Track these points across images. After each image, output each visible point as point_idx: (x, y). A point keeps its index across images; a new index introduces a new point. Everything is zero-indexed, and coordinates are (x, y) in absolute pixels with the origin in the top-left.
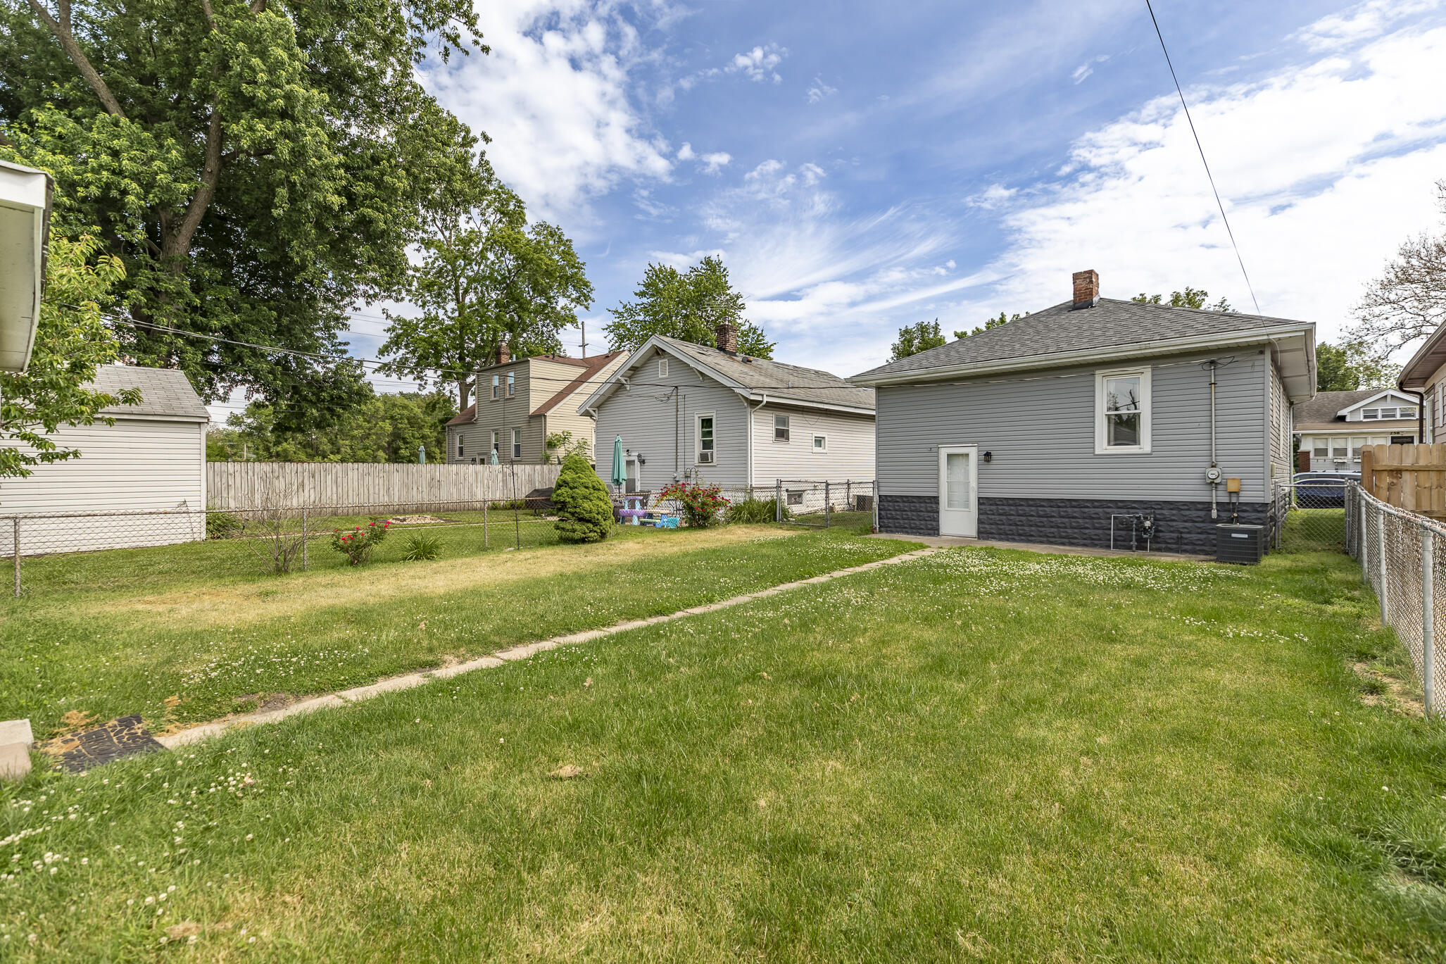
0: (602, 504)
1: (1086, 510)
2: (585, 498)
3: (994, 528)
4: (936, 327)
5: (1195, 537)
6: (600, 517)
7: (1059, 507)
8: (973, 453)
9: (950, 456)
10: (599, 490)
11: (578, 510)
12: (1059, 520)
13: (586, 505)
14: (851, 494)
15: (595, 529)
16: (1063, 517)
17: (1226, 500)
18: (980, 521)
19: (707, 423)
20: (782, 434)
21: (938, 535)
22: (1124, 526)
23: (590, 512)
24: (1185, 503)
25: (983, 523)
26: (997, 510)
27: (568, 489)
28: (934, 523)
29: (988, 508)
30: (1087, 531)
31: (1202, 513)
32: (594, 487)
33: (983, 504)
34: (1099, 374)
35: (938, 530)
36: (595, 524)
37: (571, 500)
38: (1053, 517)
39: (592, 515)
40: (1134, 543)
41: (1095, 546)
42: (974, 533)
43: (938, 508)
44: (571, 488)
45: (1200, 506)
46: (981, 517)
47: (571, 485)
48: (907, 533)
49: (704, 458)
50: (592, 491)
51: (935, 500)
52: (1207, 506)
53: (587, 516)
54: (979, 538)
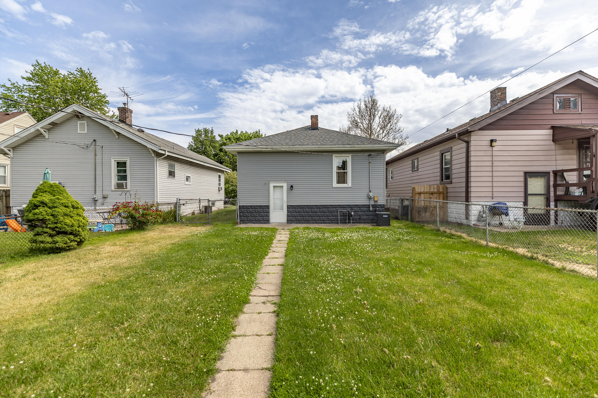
0: (81, 219)
1: (330, 209)
2: (66, 215)
3: (294, 219)
4: (212, 132)
5: (364, 217)
6: (80, 229)
7: (320, 208)
8: (285, 185)
9: (274, 187)
10: (77, 208)
11: (59, 225)
12: (320, 214)
13: (68, 221)
14: (201, 206)
15: (76, 239)
16: (321, 212)
17: (374, 204)
18: (288, 216)
19: (121, 165)
20: (172, 174)
21: (269, 223)
22: (343, 215)
23: (72, 226)
24: (362, 205)
25: (289, 216)
26: (295, 210)
27: (46, 209)
28: (267, 218)
29: (291, 210)
30: (330, 217)
31: (367, 209)
32: (73, 207)
33: (289, 208)
34: (334, 156)
35: (269, 221)
36: (76, 235)
37: (51, 217)
38: (318, 212)
39: (74, 228)
40: (347, 221)
41: (333, 223)
42: (285, 221)
43: (269, 211)
44: (50, 208)
45: (366, 206)
46: (288, 214)
47: (51, 205)
48: (254, 223)
49: (120, 186)
50: (72, 209)
51: (268, 207)
52: (368, 206)
53: (69, 229)
54: (287, 223)
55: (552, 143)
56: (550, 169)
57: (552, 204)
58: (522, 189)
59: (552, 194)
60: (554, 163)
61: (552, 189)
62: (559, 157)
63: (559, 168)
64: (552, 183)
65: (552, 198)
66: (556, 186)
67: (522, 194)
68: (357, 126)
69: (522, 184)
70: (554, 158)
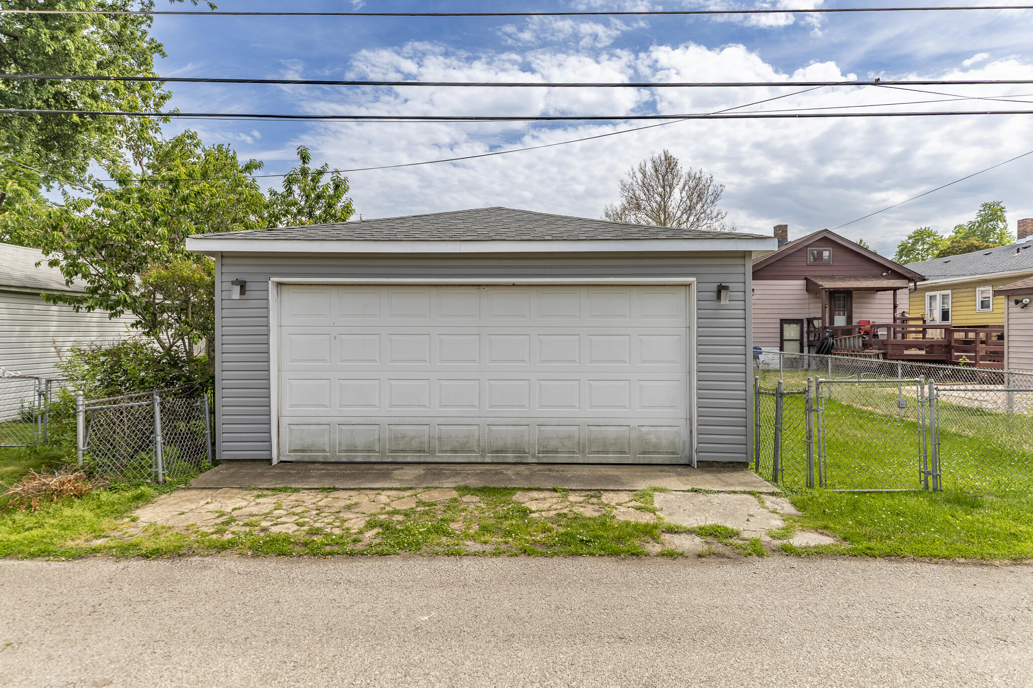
55: (806, 293)
56: (804, 317)
57: (806, 349)
58: (779, 335)
59: (805, 340)
60: (807, 311)
61: (805, 335)
62: (811, 306)
63: (812, 316)
64: (805, 329)
65: (805, 344)
66: (809, 332)
67: (779, 340)
68: (638, 207)
69: (779, 331)
70: (807, 306)
